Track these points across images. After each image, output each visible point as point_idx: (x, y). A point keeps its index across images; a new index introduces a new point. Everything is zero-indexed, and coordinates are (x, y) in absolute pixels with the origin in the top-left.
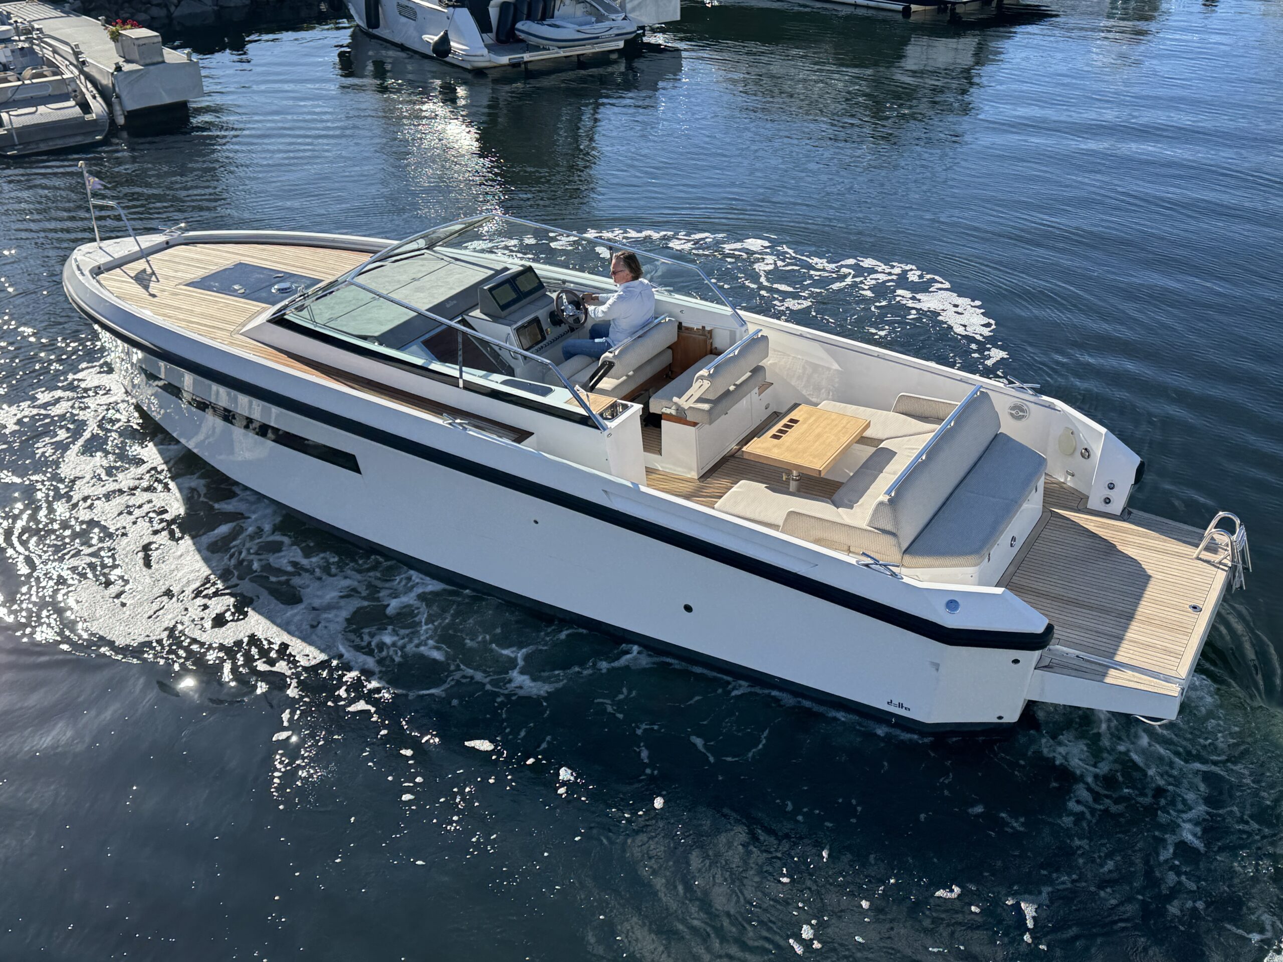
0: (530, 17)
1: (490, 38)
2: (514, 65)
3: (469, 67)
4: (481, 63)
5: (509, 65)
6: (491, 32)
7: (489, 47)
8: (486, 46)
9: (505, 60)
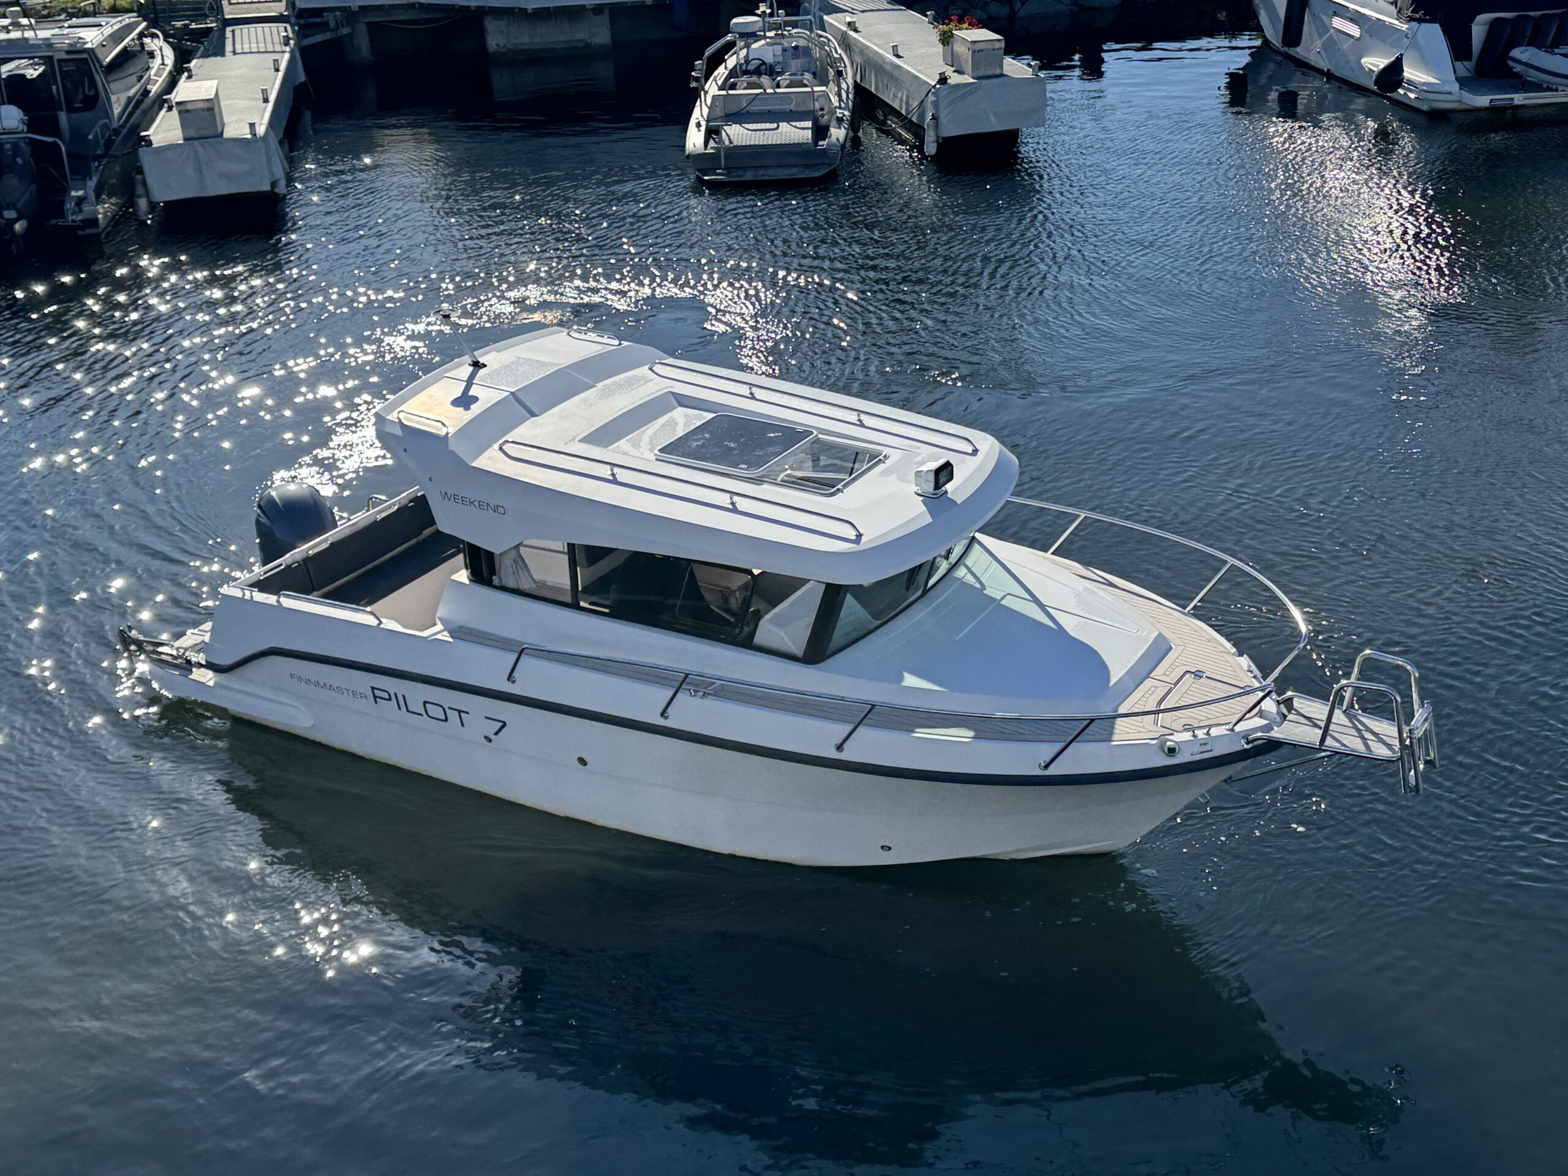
0: (1536, 42)
1: (1465, 68)
2: (1494, 110)
3: (1425, 108)
4: (1444, 103)
5: (1486, 109)
6: (1469, 59)
7: (1463, 82)
8: (1458, 79)
9: (1483, 101)
